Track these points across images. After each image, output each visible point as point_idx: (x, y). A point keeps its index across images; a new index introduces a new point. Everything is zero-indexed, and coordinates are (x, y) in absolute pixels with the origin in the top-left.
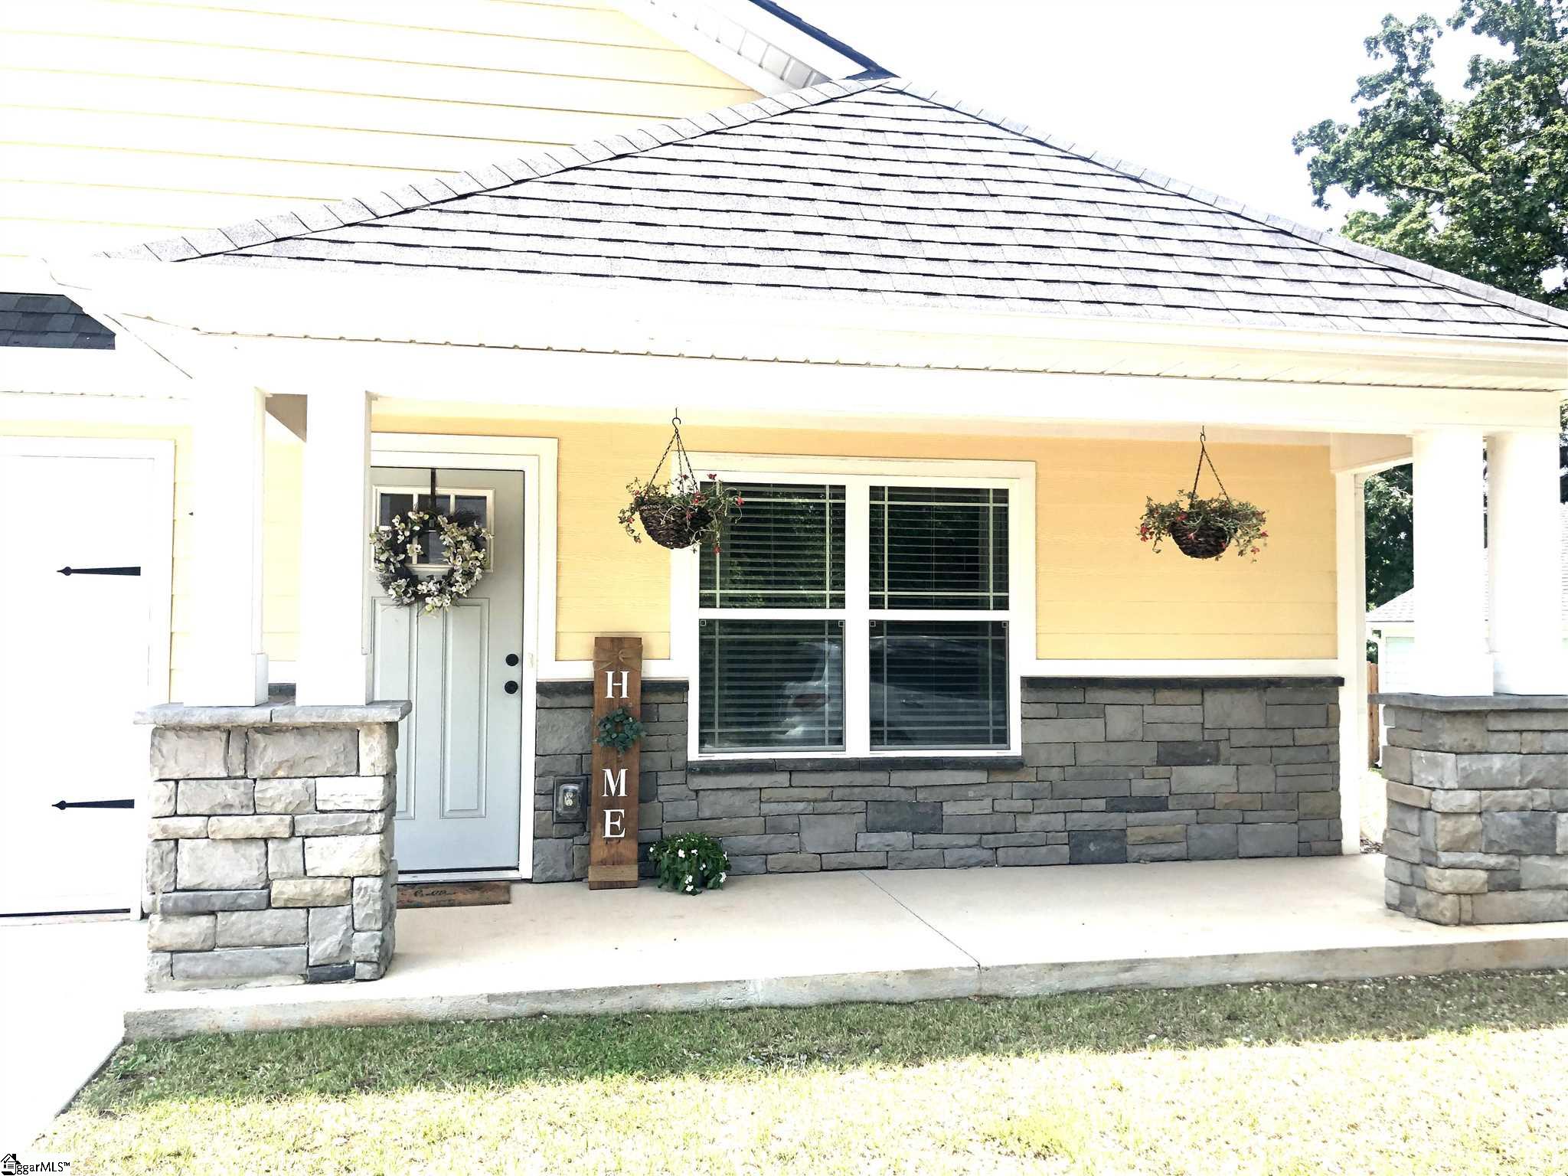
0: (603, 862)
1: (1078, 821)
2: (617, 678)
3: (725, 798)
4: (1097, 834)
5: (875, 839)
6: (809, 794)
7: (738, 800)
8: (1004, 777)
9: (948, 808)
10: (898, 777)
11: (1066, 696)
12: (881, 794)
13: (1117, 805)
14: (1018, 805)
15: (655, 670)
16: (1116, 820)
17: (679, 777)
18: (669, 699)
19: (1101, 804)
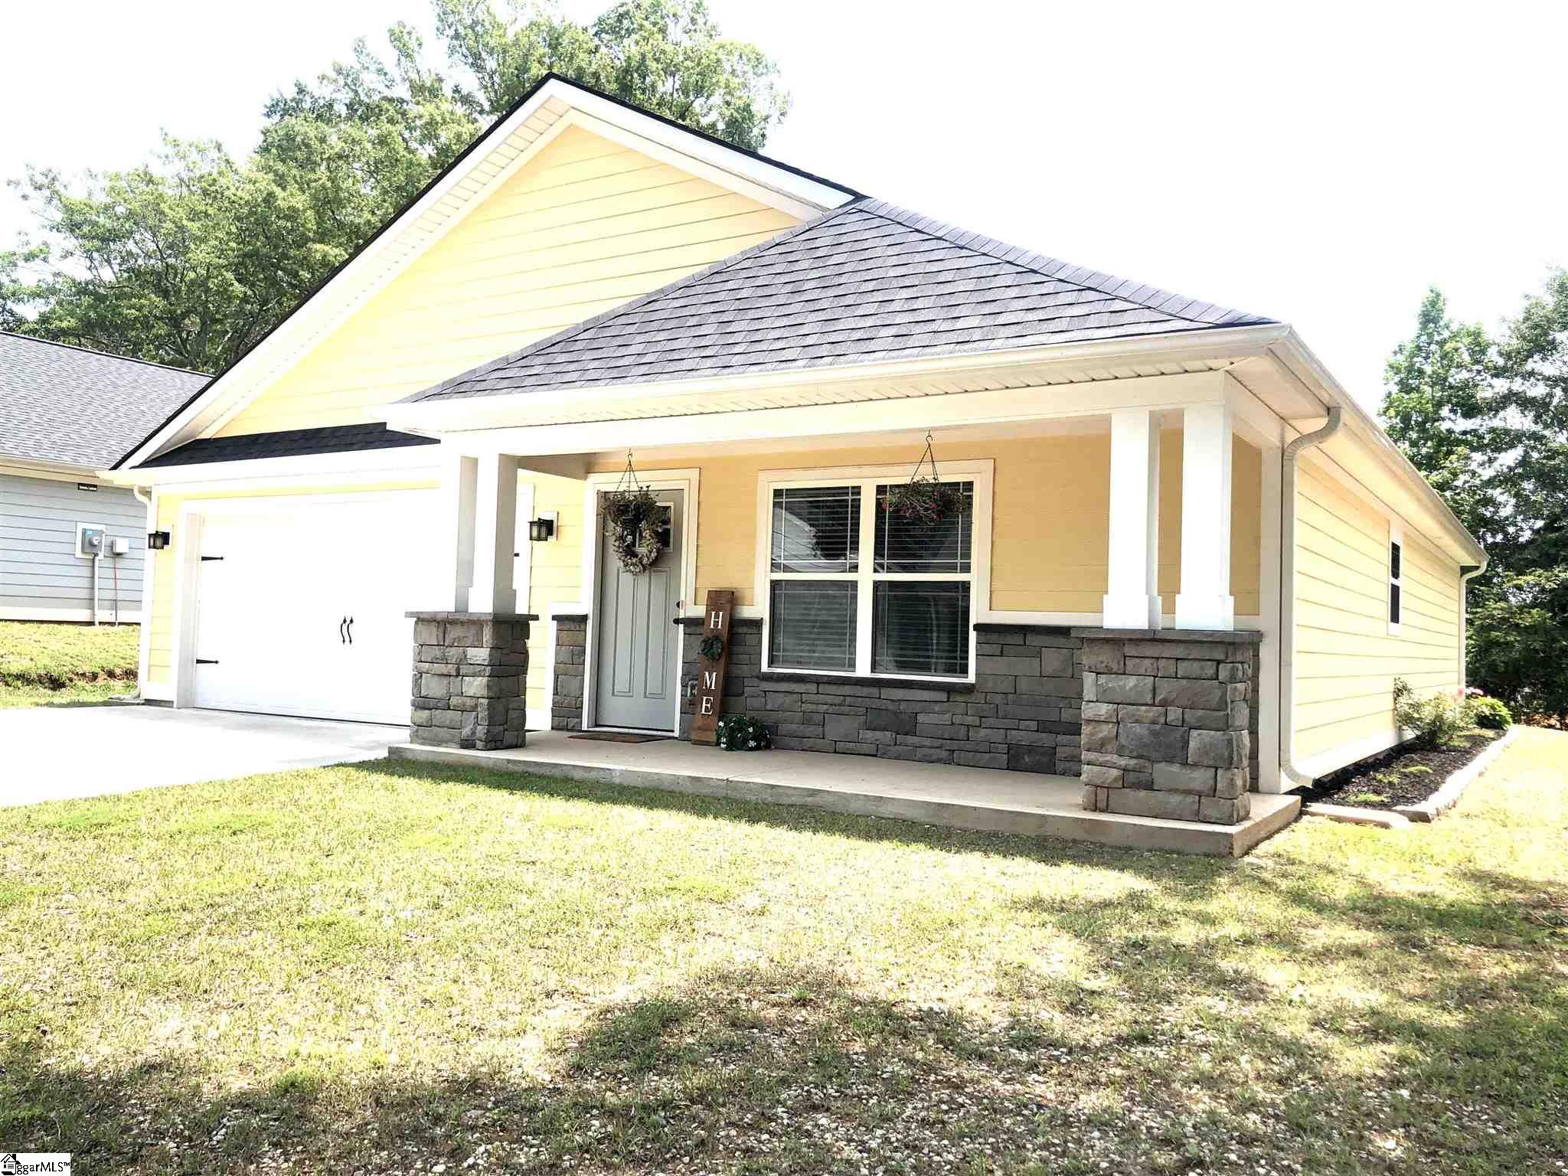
0: (699, 728)
1: (1015, 736)
2: (717, 616)
3: (780, 699)
4: (1031, 749)
5: (870, 734)
6: (829, 700)
7: (788, 699)
8: (959, 698)
9: (921, 718)
10: (886, 693)
11: (1010, 639)
12: (876, 704)
14: (969, 720)
15: (747, 612)
16: (1046, 739)
17: (756, 682)
18: (750, 631)
19: (1033, 725)
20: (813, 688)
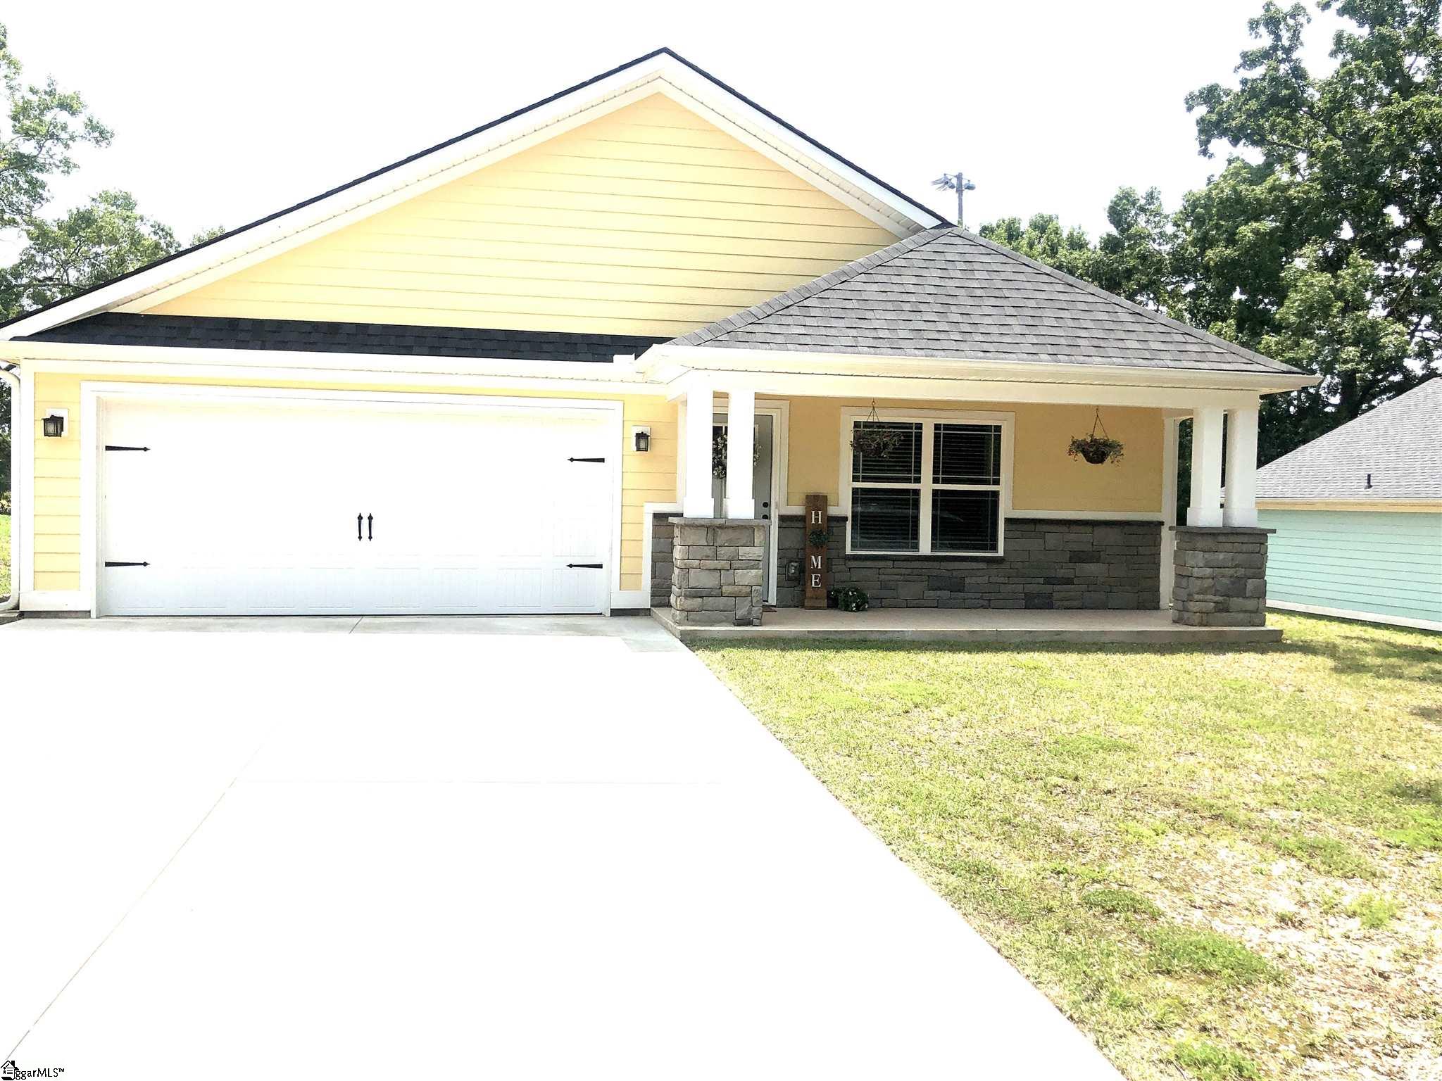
0: (812, 598)
1: (1029, 588)
2: (817, 514)
3: (864, 572)
4: (1039, 595)
5: (932, 593)
6: (903, 571)
7: (869, 572)
8: (995, 566)
9: (967, 581)
10: (944, 564)
11: (1026, 527)
12: (934, 573)
13: (1048, 581)
14: (1001, 580)
15: (833, 511)
16: (1048, 588)
17: (842, 561)
18: (838, 525)
19: (1041, 581)
20: (890, 563)
